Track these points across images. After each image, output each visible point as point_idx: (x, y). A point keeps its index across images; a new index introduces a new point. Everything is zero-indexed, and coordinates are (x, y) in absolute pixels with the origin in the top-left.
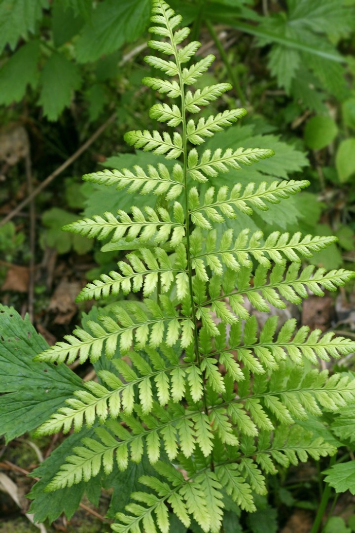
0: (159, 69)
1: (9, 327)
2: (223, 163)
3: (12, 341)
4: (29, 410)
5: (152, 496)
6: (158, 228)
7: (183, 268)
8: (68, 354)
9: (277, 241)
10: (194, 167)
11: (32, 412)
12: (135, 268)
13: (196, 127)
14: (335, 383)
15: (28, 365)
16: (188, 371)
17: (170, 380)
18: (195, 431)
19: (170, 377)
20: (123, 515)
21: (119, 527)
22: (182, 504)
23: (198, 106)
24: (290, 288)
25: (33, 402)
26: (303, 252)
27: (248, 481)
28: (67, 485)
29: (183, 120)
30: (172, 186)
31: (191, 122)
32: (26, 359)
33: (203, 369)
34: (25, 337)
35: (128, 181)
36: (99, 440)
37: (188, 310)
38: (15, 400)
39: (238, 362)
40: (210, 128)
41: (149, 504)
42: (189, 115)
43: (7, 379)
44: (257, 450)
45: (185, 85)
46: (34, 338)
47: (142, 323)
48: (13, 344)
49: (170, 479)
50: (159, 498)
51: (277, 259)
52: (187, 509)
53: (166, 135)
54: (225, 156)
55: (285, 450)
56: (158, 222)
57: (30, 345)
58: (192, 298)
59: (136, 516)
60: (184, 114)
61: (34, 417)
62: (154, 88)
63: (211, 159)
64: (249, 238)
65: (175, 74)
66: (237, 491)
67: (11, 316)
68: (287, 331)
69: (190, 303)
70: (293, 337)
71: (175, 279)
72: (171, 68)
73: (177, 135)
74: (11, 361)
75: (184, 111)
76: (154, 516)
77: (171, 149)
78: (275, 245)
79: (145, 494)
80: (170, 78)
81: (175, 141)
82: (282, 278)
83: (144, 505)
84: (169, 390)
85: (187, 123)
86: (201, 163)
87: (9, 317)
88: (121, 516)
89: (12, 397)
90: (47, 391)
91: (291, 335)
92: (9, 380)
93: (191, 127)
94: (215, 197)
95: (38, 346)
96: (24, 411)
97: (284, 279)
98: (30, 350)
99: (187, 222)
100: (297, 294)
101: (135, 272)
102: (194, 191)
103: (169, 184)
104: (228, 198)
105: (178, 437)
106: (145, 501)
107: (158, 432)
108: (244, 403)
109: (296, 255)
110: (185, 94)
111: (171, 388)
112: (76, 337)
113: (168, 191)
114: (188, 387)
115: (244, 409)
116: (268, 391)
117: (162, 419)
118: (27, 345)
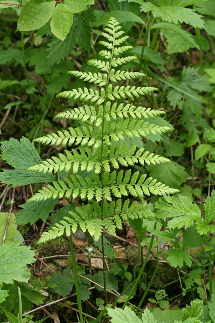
0: (106, 38)
1: (25, 145)
2: (124, 76)
3: (24, 151)
4: (25, 178)
5: (72, 220)
6: (93, 97)
7: (101, 117)
8: (47, 141)
9: (140, 110)
10: (112, 76)
11: (26, 179)
12: (81, 111)
13: (116, 61)
14: (159, 186)
15: (29, 162)
16: (96, 163)
17: (88, 164)
18: (95, 192)
19: (88, 163)
20: (58, 224)
21: (55, 228)
22: (84, 226)
23: (118, 53)
24: (143, 131)
25: (27, 175)
26: (150, 115)
27: (115, 224)
28: (36, 200)
29: (111, 57)
30: (102, 81)
31: (115, 58)
32: (29, 159)
33: (103, 163)
34: (30, 150)
35: (85, 77)
36: (54, 187)
37: (100, 136)
38: (20, 173)
39: (117, 161)
40: (121, 62)
41: (70, 222)
42: (114, 56)
43: (19, 164)
44: (121, 212)
45: (115, 45)
46: (34, 152)
47: (80, 136)
48: (25, 152)
49: (82, 215)
50: (75, 221)
51: (139, 116)
52: (86, 228)
53: (104, 62)
54: (125, 73)
55: (133, 213)
56: (94, 95)
57: (32, 154)
58: (103, 131)
59: (64, 226)
60: (112, 55)
61: (26, 181)
62: (102, 44)
63: (119, 74)
64: (130, 108)
65: (112, 41)
66: (110, 228)
67: (26, 141)
68: (140, 152)
69: (102, 133)
70: (142, 155)
71: (97, 119)
72: (111, 39)
73: (108, 63)
74: (22, 158)
75: (112, 54)
76: (71, 227)
77: (104, 67)
78: (139, 111)
79: (69, 218)
80: (110, 42)
81: (106, 64)
82: (140, 127)
83: (68, 222)
84: (86, 167)
85: (113, 59)
86: (116, 75)
87: (26, 142)
88: (57, 225)
89: (20, 171)
90: (34, 173)
91: (141, 153)
92: (20, 165)
93: (114, 60)
94: (118, 90)
95: (35, 155)
96: (23, 178)
97: (141, 127)
98: (31, 156)
99: (106, 98)
100: (145, 133)
101: (80, 113)
102: (111, 85)
103: (101, 80)
104: (124, 90)
105: (87, 192)
106: (69, 220)
107: (79, 189)
108: (118, 186)
109: (147, 116)
110: (114, 48)
111: (87, 166)
112: (52, 136)
113: (100, 83)
114: (94, 168)
115: (118, 188)
116: (129, 183)
117: (82, 185)
118: (30, 154)
